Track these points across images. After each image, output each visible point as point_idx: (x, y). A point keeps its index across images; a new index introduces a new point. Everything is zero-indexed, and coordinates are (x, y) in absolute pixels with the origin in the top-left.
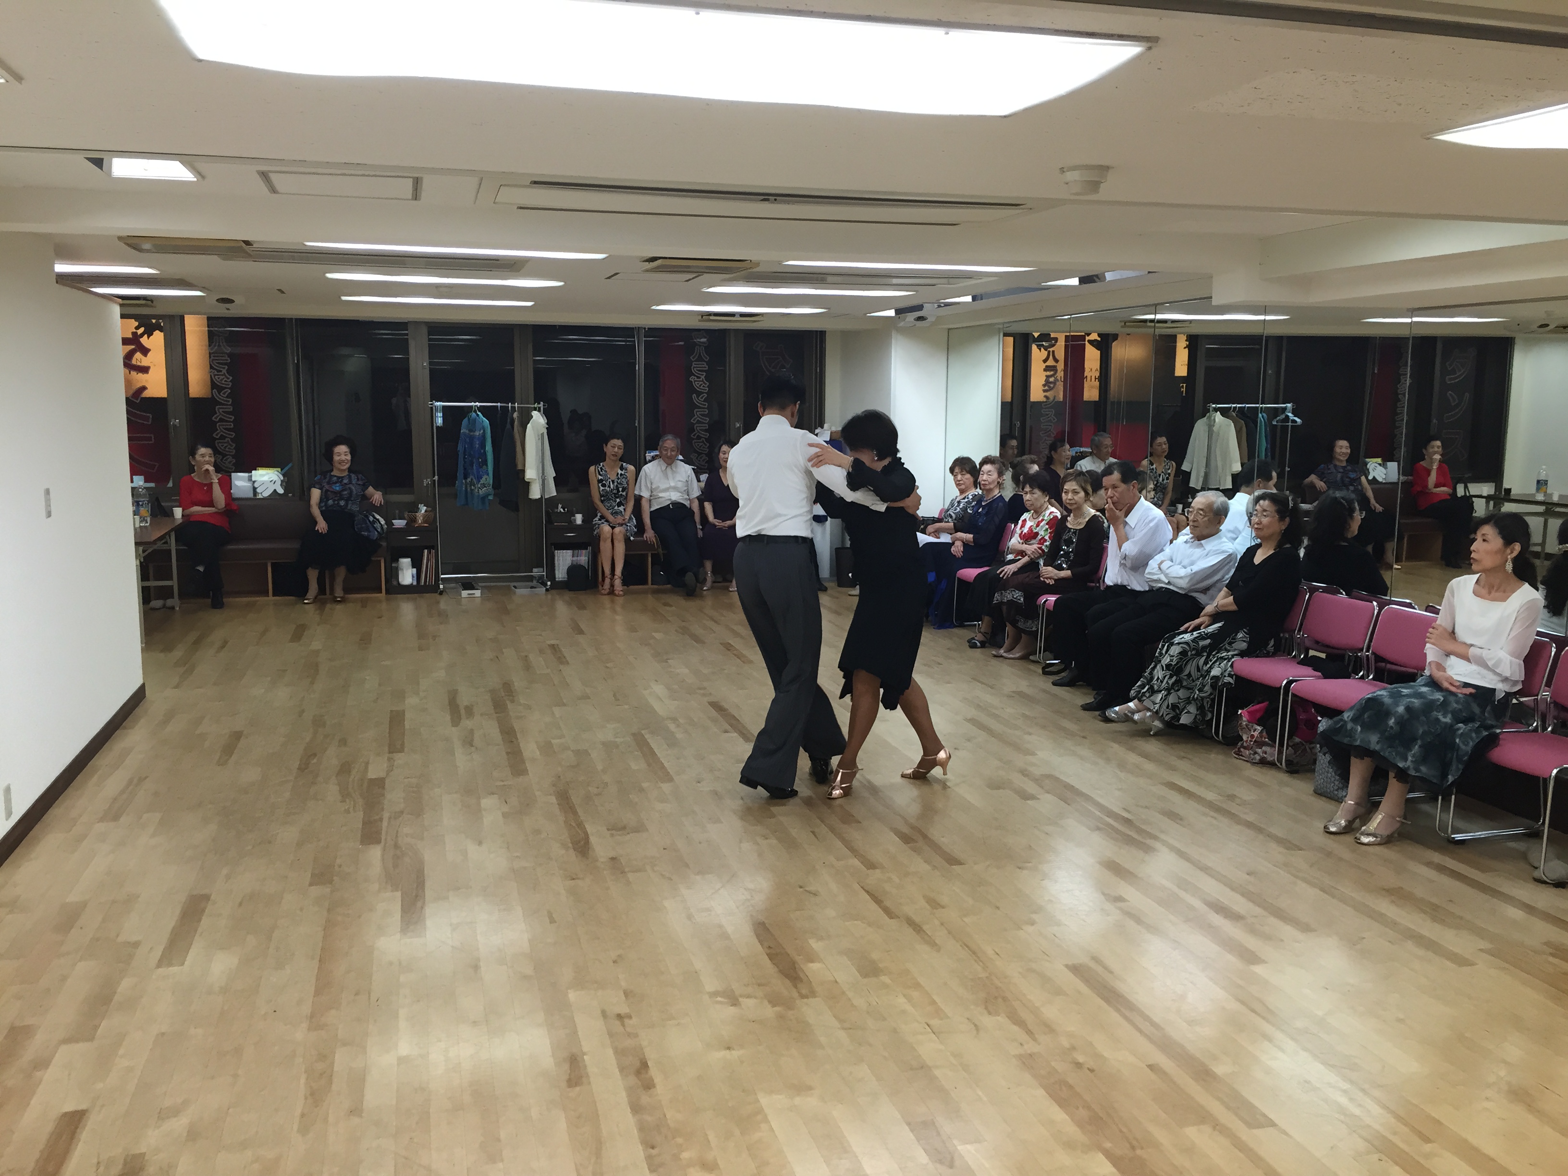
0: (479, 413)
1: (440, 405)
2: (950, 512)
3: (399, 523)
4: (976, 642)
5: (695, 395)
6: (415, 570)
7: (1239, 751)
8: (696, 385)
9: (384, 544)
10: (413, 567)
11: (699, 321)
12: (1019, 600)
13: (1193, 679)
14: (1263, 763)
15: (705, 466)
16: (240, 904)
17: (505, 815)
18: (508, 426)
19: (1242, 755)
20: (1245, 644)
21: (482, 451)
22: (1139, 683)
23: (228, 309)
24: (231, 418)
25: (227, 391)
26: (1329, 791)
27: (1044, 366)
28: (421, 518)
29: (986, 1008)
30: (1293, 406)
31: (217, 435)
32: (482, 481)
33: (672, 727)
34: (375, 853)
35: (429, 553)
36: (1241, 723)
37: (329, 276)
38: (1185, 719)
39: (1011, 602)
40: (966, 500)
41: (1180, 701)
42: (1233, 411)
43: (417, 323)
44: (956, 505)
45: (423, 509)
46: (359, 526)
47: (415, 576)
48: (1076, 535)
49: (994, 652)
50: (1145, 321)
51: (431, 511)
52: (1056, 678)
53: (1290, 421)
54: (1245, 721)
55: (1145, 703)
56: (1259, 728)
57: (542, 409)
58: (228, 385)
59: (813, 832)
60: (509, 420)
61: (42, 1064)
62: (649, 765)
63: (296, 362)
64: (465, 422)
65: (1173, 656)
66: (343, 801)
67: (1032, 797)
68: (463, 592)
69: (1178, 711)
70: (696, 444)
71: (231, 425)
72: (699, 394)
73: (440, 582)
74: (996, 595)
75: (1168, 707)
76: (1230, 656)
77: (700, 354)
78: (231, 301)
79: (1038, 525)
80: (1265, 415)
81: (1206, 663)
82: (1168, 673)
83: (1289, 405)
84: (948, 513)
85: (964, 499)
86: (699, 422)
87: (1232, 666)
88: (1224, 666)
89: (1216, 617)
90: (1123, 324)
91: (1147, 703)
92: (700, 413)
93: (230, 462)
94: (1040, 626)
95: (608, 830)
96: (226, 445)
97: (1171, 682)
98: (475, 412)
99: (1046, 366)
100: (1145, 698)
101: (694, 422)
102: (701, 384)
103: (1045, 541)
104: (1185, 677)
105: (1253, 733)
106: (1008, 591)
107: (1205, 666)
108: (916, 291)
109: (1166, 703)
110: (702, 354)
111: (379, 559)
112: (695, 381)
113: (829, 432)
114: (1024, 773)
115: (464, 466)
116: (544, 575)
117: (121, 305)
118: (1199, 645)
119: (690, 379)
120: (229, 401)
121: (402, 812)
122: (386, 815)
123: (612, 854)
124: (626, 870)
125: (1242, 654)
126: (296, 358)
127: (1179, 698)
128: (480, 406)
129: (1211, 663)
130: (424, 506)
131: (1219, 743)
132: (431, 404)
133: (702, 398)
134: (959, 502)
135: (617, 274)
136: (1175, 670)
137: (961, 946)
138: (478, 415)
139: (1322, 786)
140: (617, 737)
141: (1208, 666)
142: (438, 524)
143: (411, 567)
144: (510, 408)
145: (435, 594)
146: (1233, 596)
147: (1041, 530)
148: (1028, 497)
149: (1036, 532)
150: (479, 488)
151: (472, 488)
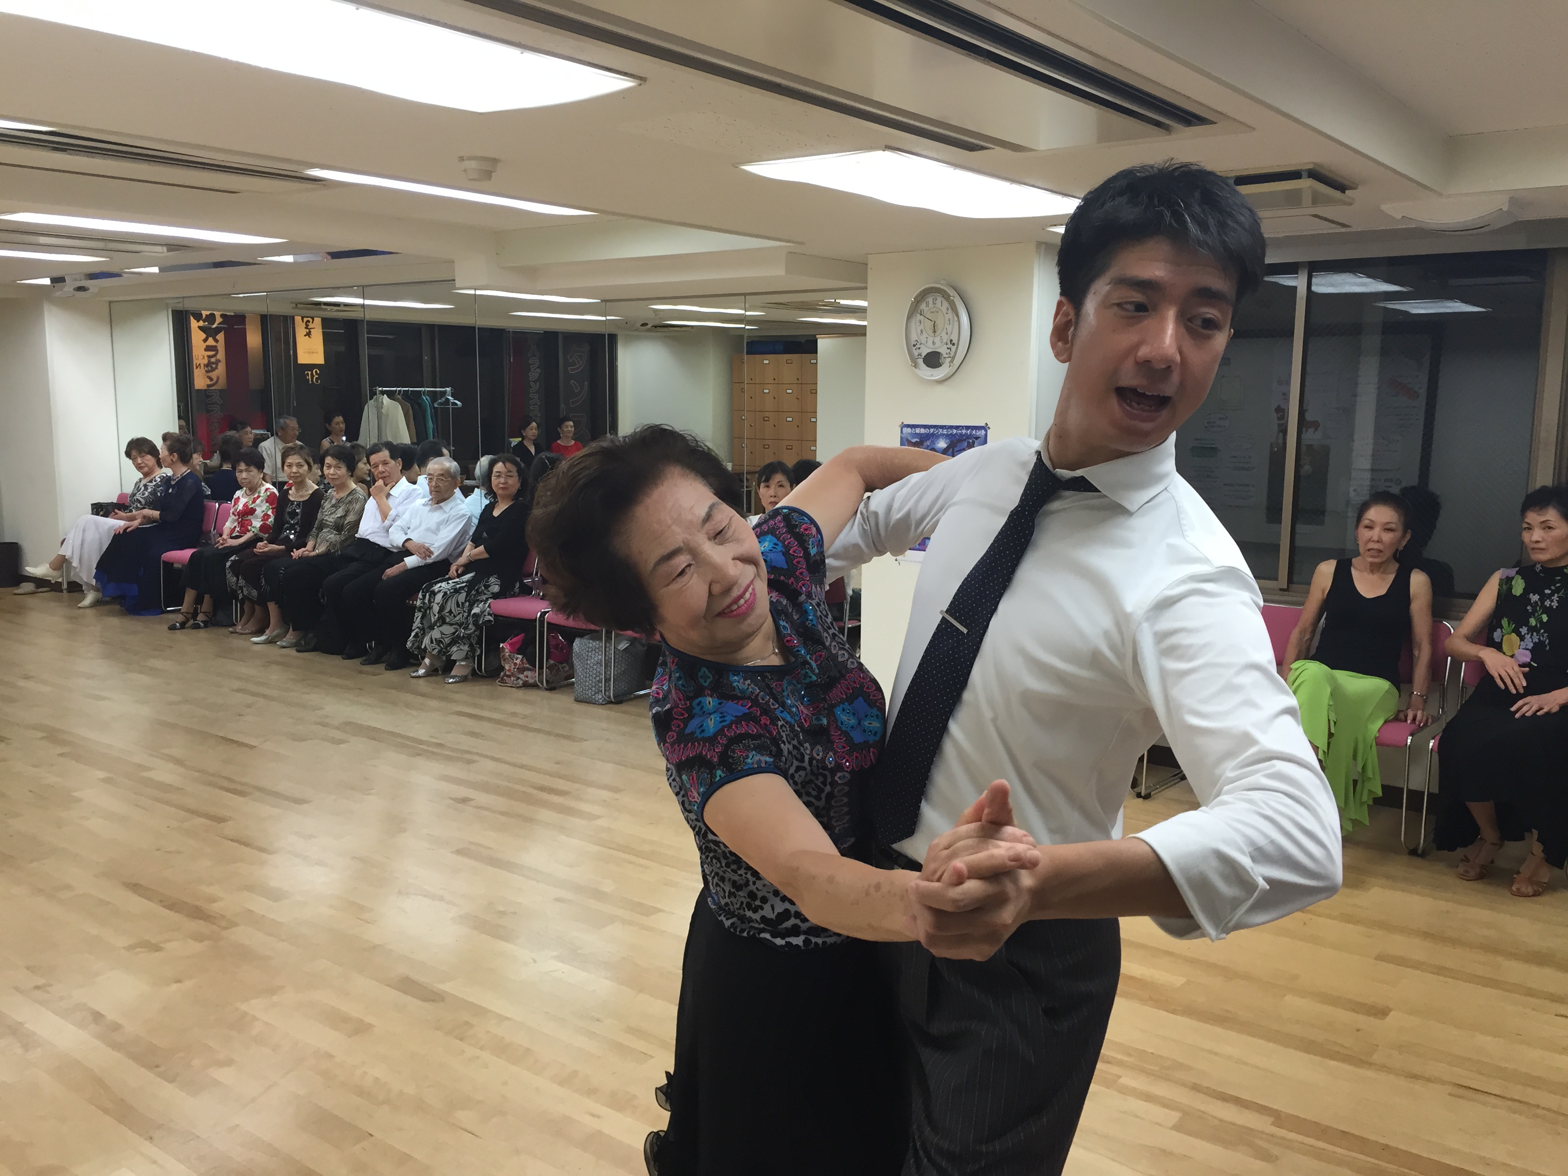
2: (138, 496)
4: (199, 622)
7: (502, 679)
14: (526, 685)
19: (506, 683)
20: (497, 586)
26: (587, 697)
27: (204, 345)
30: (452, 390)
36: (504, 655)
40: (154, 483)
42: (399, 394)
44: (143, 488)
48: (300, 507)
53: (451, 404)
54: (507, 652)
56: (520, 657)
67: (343, 742)
76: (485, 599)
79: (254, 502)
80: (428, 397)
83: (448, 389)
85: (151, 481)
87: (489, 606)
88: (482, 607)
89: (468, 567)
90: (295, 305)
99: (207, 346)
103: (269, 516)
105: (515, 661)
108: (111, 258)
114: (322, 724)
125: (495, 596)
131: (483, 677)
134: (145, 486)
139: (582, 693)
146: (483, 546)
147: (260, 506)
148: (244, 475)
149: (252, 508)
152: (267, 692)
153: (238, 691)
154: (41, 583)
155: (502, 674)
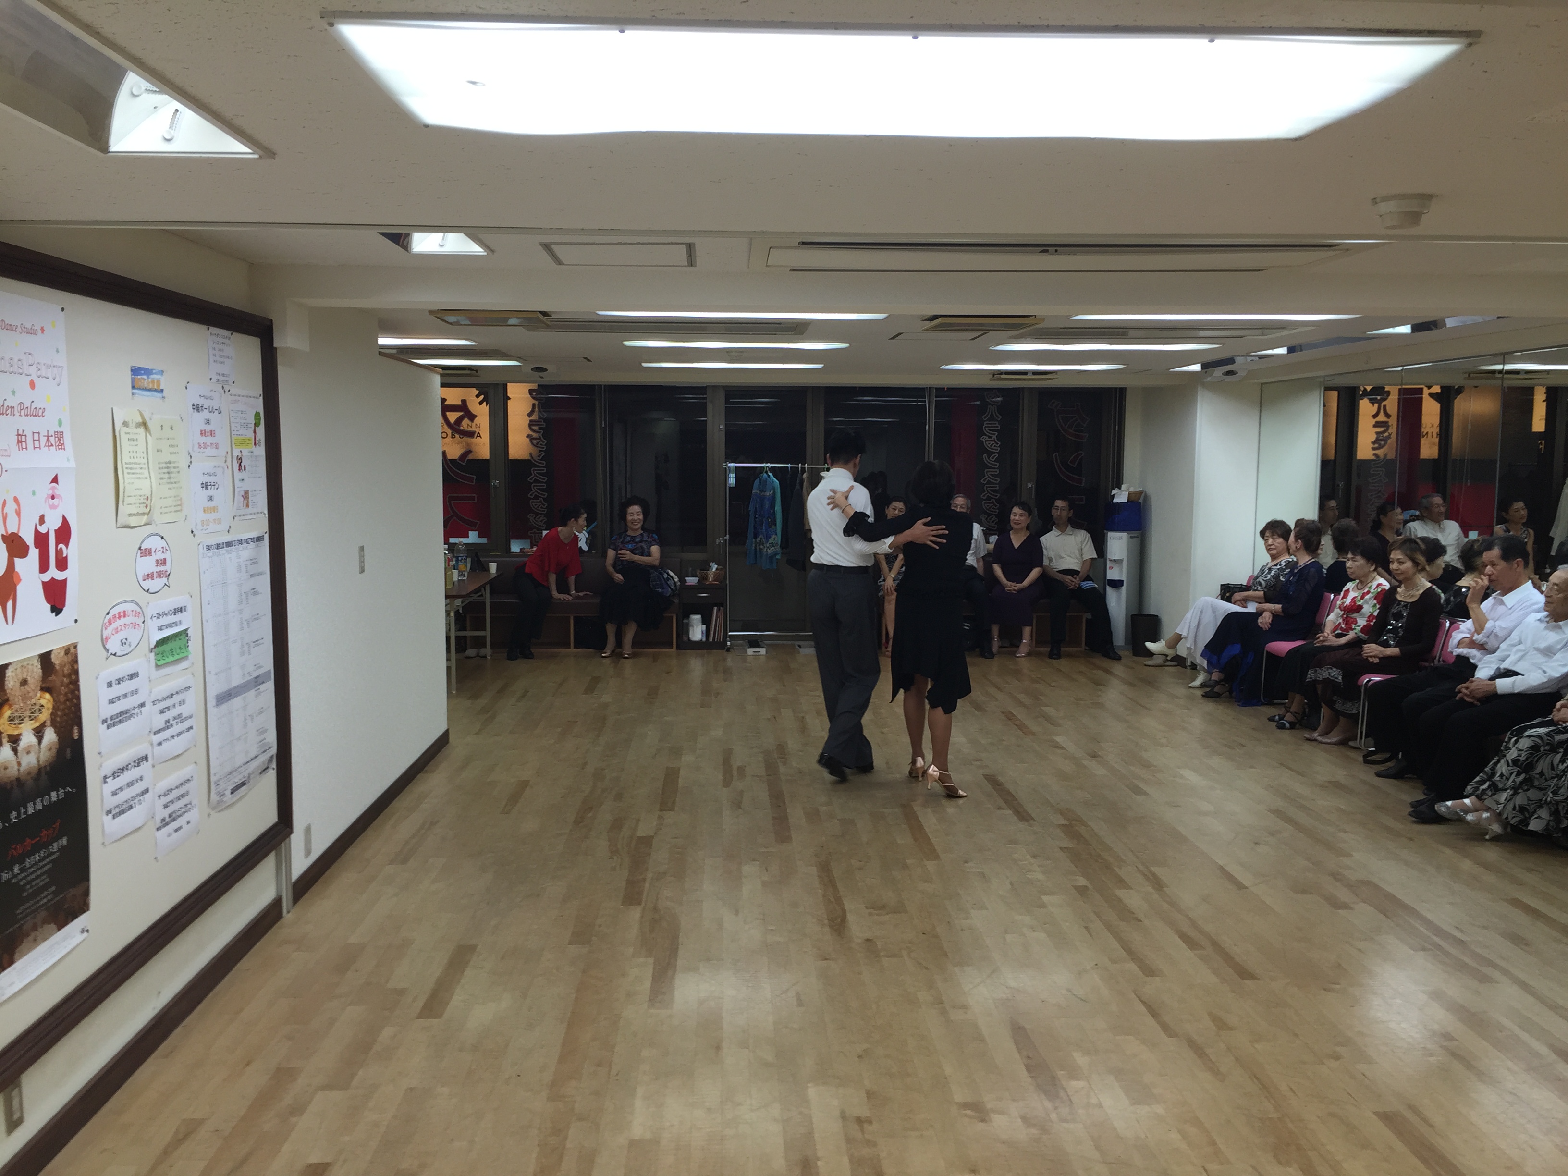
0: (770, 474)
1: (733, 467)
2: (1260, 579)
3: (692, 581)
4: (1286, 722)
5: (985, 455)
6: (704, 626)
8: (987, 445)
9: (676, 601)
10: (703, 623)
11: (991, 380)
12: (1337, 678)
13: (1546, 778)
15: (994, 527)
16: (502, 958)
17: (764, 884)
18: (798, 487)
21: (772, 511)
22: (1478, 779)
23: (542, 377)
24: (544, 479)
27: (1373, 421)
28: (712, 576)
29: (1275, 1156)
31: (531, 495)
34: (635, 914)
35: (719, 610)
37: (627, 343)
38: (1535, 825)
39: (1327, 682)
40: (1279, 567)
41: (1530, 802)
43: (715, 387)
44: (1267, 571)
45: (714, 567)
46: (655, 583)
47: (704, 632)
48: (1406, 608)
49: (1307, 736)
50: (1493, 372)
51: (721, 569)
52: (1381, 768)
55: (1487, 802)
58: (543, 448)
59: (1086, 928)
60: (798, 481)
61: (298, 1109)
62: (916, 840)
63: (603, 426)
64: (757, 482)
65: (1522, 751)
66: (611, 858)
67: (1345, 906)
68: (749, 649)
69: (1527, 815)
70: (986, 505)
71: (544, 486)
72: (989, 453)
73: (728, 639)
74: (1309, 672)
75: (1514, 809)
77: (992, 413)
78: (543, 370)
79: (1363, 598)
81: (1562, 761)
82: (1516, 769)
84: (1258, 580)
85: (1276, 565)
90: (1468, 375)
91: (1488, 802)
92: (991, 473)
94: (1361, 708)
95: (867, 908)
96: (538, 504)
97: (1518, 780)
98: (766, 472)
100: (1486, 797)
101: (985, 483)
102: (993, 444)
103: (1374, 615)
104: (1538, 776)
106: (1324, 669)
107: (1561, 764)
108: (1223, 344)
109: (1512, 804)
110: (994, 413)
111: (670, 615)
112: (986, 441)
113: (1128, 493)
114: (1336, 876)
115: (754, 526)
117: (441, 375)
118: (1554, 739)
119: (981, 439)
121: (665, 873)
122: (650, 875)
123: (868, 935)
124: (881, 954)
126: (603, 422)
127: (1529, 800)
128: (772, 467)
130: (716, 564)
132: (726, 465)
133: (993, 458)
134: (1270, 569)
135: (901, 334)
136: (1524, 766)
137: (1249, 1077)
138: (769, 476)
140: (885, 808)
141: (1565, 765)
142: (728, 582)
143: (701, 624)
144: (800, 469)
145: (724, 651)
149: (1360, 604)
150: (768, 547)
151: (762, 547)
153: (1276, 812)
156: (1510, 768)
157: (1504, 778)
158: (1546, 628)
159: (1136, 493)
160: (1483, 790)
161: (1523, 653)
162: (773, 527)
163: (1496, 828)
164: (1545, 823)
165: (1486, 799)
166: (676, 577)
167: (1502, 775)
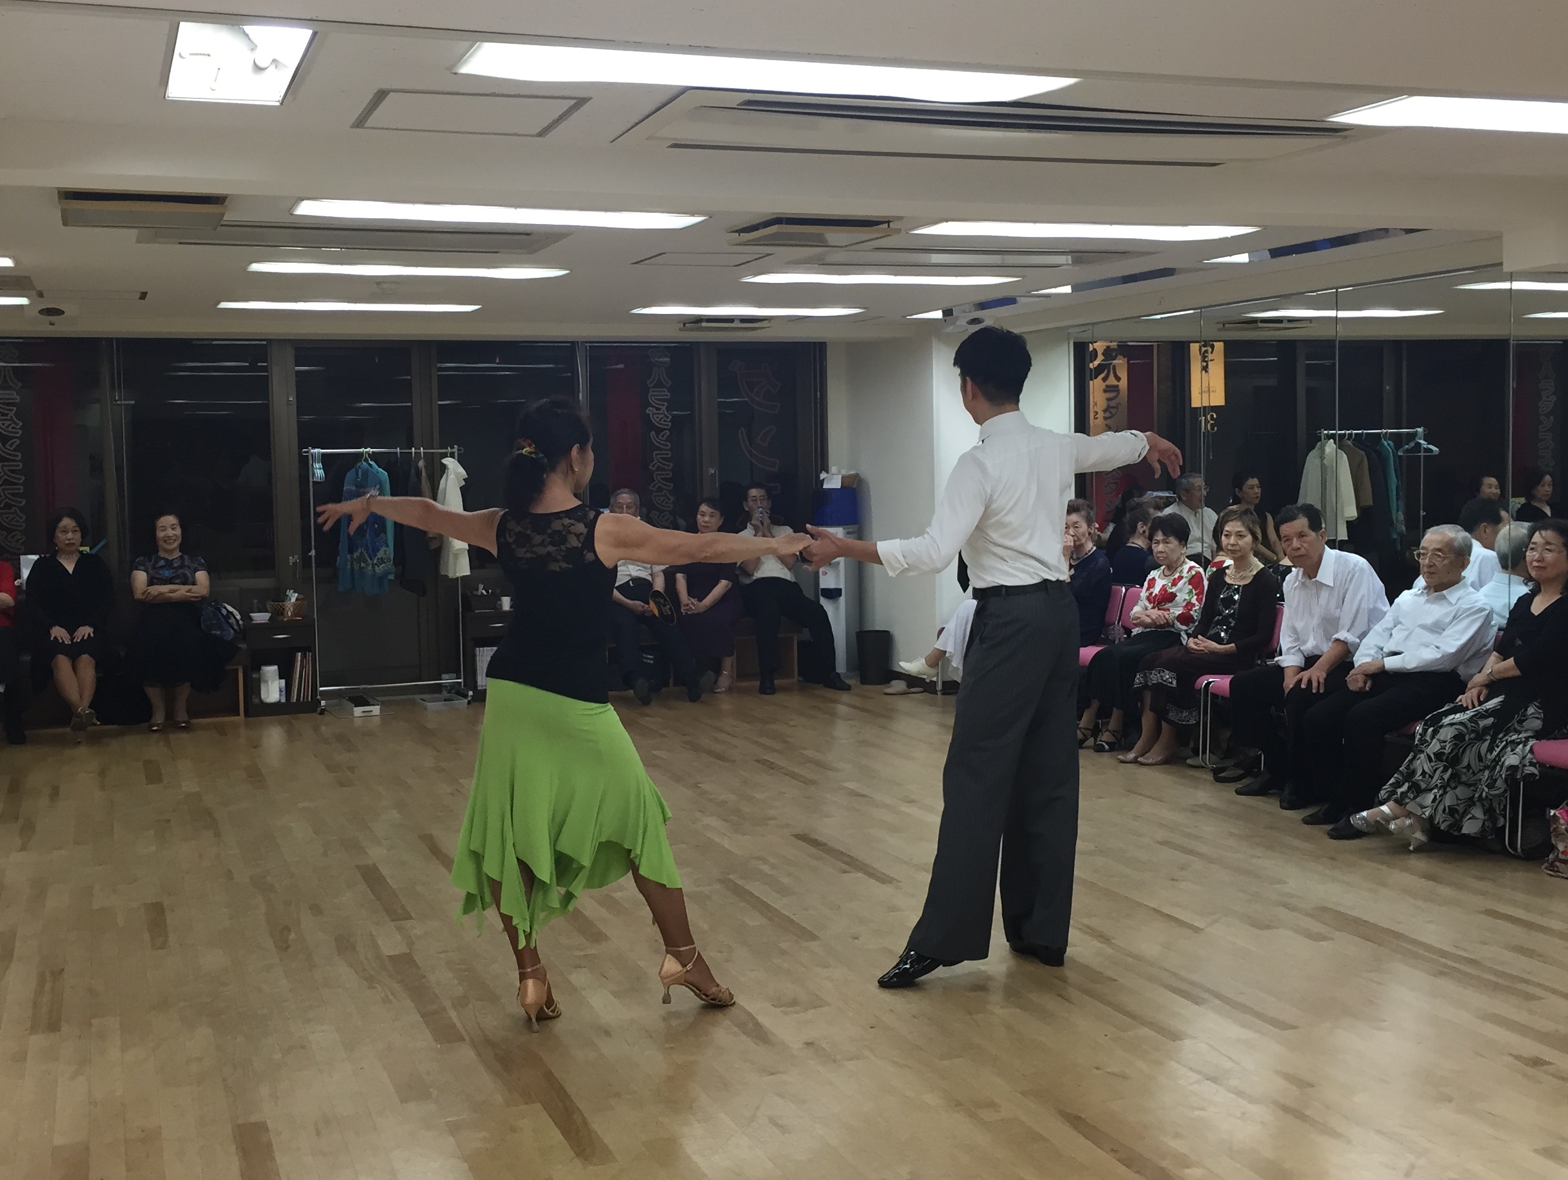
0: (369, 460)
1: (318, 453)
3: (260, 617)
4: (1104, 744)
5: (653, 432)
6: (283, 681)
7: (1553, 864)
8: (654, 419)
9: (243, 646)
10: (281, 677)
12: (1171, 683)
13: (1473, 772)
17: (616, 994)
18: (413, 475)
20: (1539, 721)
22: (1392, 780)
23: (51, 325)
24: (20, 479)
25: (16, 441)
27: (1103, 385)
28: (291, 609)
30: (1425, 431)
32: (380, 554)
33: (766, 868)
34: (465, 1054)
35: (304, 657)
38: (1470, 827)
39: (1160, 688)
41: (1459, 802)
42: (1349, 439)
43: (283, 342)
45: (293, 597)
47: (284, 689)
49: (1121, 757)
51: (302, 599)
53: (1422, 450)
55: (1409, 807)
57: (456, 454)
58: (17, 433)
60: (413, 471)
64: (350, 475)
65: (1445, 742)
66: (371, 987)
67: (1323, 937)
68: (355, 709)
69: (1457, 817)
70: (657, 498)
72: (659, 431)
73: (318, 697)
74: (1138, 676)
75: (1443, 812)
76: (1524, 739)
77: (659, 377)
79: (1174, 584)
80: (1389, 442)
81: (1490, 749)
82: (1441, 766)
83: (1420, 430)
86: (659, 469)
87: (1531, 751)
88: (1520, 752)
89: (1493, 687)
91: (1411, 806)
92: (661, 456)
93: (17, 541)
94: (1202, 719)
95: (776, 1007)
97: (1447, 776)
98: (366, 460)
99: (1107, 386)
100: (1407, 801)
101: (654, 469)
102: (662, 418)
104: (1464, 770)
106: (1153, 672)
107: (1489, 753)
108: (1023, 277)
109: (1441, 808)
110: (662, 379)
111: (236, 667)
112: (653, 414)
113: (840, 477)
114: (1287, 906)
116: (460, 683)
118: (1478, 724)
119: (647, 412)
120: (17, 456)
121: (468, 998)
122: (447, 1003)
123: (803, 1038)
124: (839, 1057)
125: (1539, 735)
127: (1458, 799)
128: (373, 452)
129: (1498, 750)
130: (295, 592)
131: (1516, 857)
132: (305, 452)
133: (663, 437)
136: (1449, 760)
138: (370, 465)
140: (699, 886)
141: (1495, 753)
142: (316, 617)
143: (278, 677)
144: (413, 454)
145: (315, 714)
146: (1512, 658)
147: (1180, 590)
148: (1161, 547)
149: (1172, 592)
150: (376, 564)
151: (363, 565)
152: (1203, 849)
153: (1164, 843)
154: (913, 681)
155: (1551, 856)
156: (1433, 764)
157: (1427, 776)
158: (1427, 601)
159: (849, 476)
160: (1402, 793)
161: (1407, 633)
162: (382, 535)
163: (1419, 836)
164: (1481, 824)
165: (1407, 803)
166: (237, 613)
167: (1424, 773)
